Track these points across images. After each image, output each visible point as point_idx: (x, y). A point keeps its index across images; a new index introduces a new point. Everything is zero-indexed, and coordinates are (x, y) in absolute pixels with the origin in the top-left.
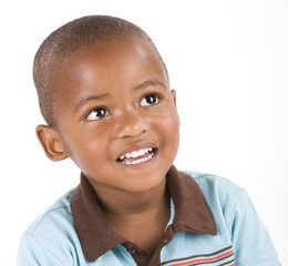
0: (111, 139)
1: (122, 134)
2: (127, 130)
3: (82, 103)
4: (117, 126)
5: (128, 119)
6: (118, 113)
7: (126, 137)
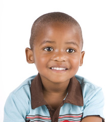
0: (50, 60)
1: (55, 59)
2: (58, 58)
3: (44, 42)
4: (54, 55)
5: (59, 54)
6: (56, 51)
7: (56, 60)
